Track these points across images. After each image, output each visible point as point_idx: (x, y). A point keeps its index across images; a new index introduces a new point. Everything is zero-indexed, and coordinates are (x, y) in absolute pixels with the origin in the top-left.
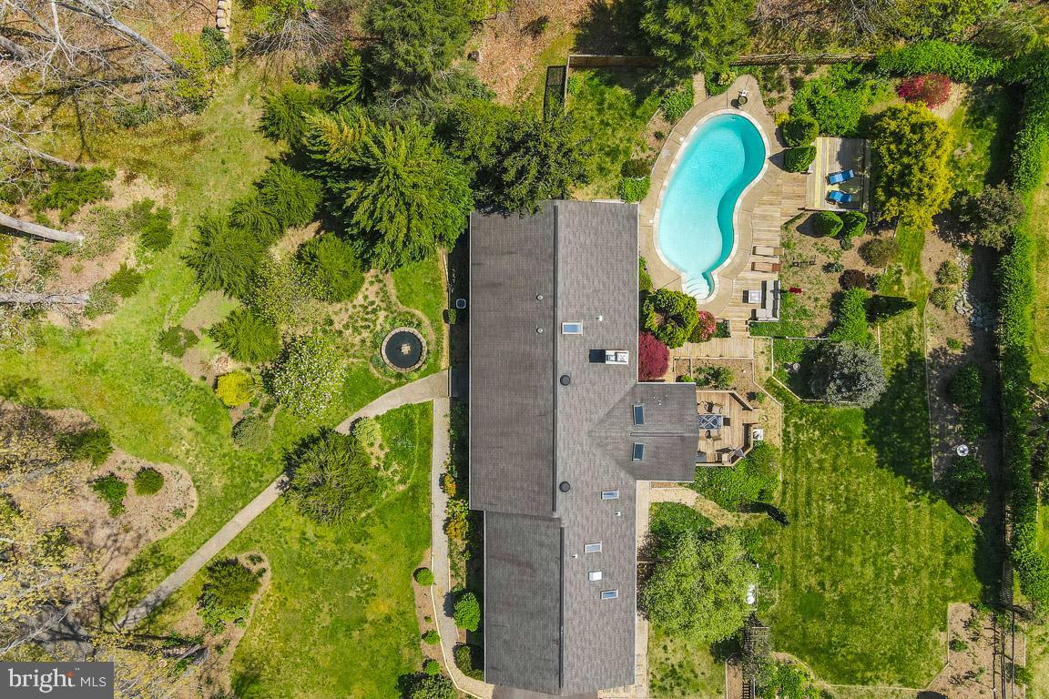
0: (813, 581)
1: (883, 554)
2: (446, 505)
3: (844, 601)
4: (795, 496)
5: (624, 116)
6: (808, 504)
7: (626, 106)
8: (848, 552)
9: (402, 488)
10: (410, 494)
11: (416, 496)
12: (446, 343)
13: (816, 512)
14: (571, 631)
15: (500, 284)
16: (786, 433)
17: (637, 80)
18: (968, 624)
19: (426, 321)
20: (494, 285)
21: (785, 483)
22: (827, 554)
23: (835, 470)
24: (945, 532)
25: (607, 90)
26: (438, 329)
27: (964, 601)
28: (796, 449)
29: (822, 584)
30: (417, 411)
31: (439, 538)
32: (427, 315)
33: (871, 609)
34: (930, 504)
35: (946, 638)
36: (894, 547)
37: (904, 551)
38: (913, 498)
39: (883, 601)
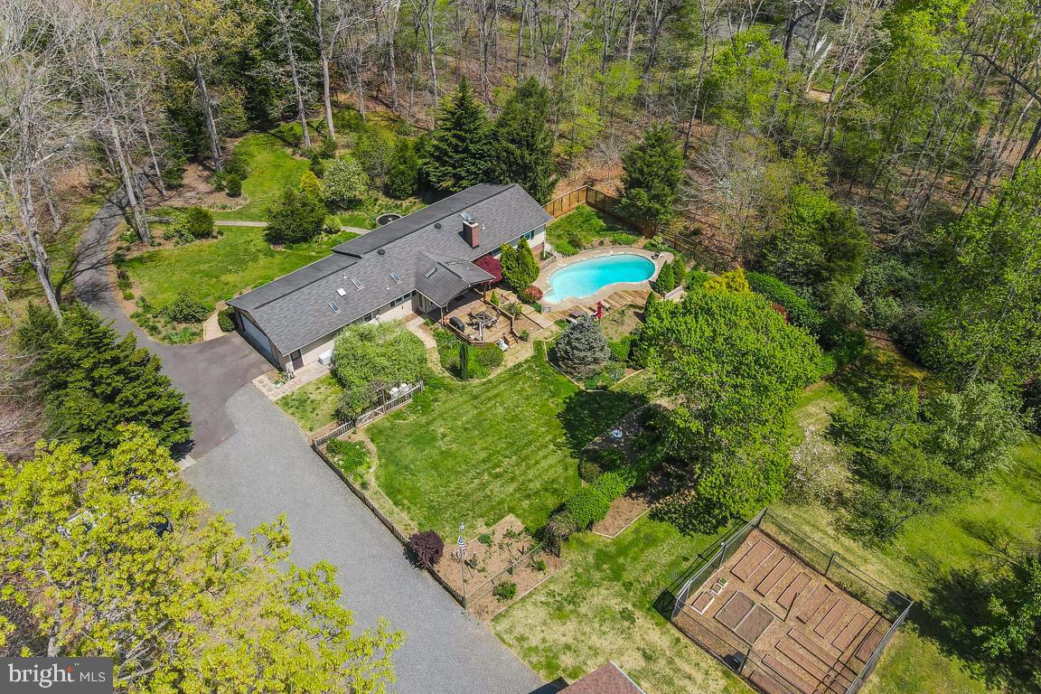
0: (442, 430)
1: (502, 455)
3: (447, 455)
4: (487, 391)
6: (490, 399)
8: (482, 437)
13: (489, 405)
14: (296, 297)
16: (520, 365)
18: (509, 534)
21: (490, 381)
22: (468, 426)
23: (527, 399)
24: (557, 477)
27: (523, 523)
28: (515, 374)
29: (444, 436)
33: (457, 473)
34: (565, 456)
35: (484, 530)
36: (514, 458)
37: (518, 464)
38: (559, 446)
39: (470, 475)
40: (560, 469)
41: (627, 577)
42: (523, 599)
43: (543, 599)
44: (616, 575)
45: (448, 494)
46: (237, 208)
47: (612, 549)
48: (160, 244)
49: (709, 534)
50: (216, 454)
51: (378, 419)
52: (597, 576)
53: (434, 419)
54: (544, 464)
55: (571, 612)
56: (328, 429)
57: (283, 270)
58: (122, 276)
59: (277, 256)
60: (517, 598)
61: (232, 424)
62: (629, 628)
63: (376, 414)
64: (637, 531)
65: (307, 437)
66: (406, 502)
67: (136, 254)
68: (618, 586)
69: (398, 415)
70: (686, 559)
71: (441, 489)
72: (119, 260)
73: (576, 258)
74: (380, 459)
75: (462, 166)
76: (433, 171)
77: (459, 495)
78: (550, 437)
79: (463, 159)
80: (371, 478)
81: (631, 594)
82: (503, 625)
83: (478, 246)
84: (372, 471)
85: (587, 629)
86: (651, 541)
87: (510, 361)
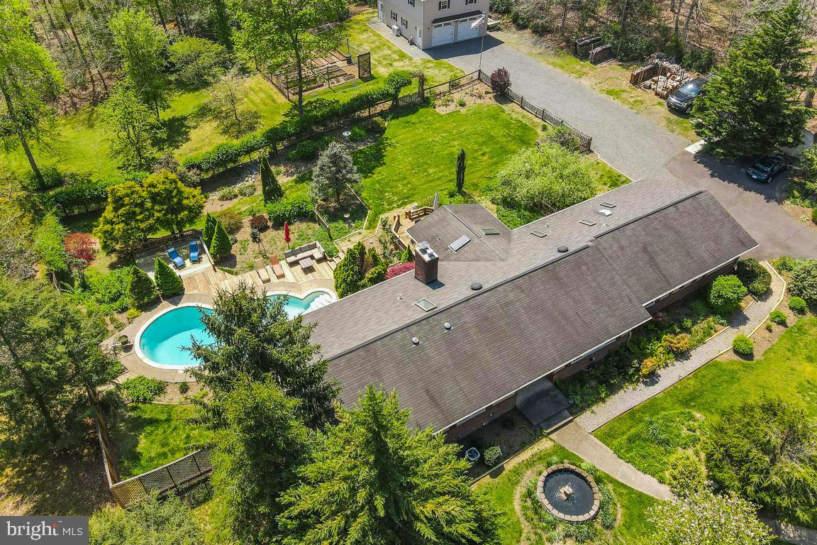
2: (667, 368)
5: (173, 427)
7: (160, 431)
9: (698, 415)
10: (693, 404)
11: (688, 398)
12: (525, 455)
15: (427, 391)
17: (125, 435)
19: (519, 491)
20: (432, 399)
25: (146, 455)
26: (517, 472)
28: (407, 198)
30: (615, 442)
31: (698, 358)
32: (511, 494)
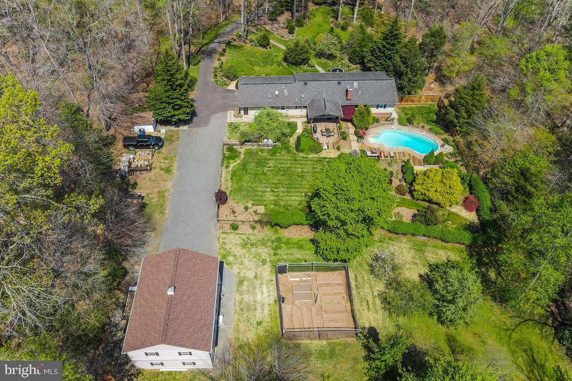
0: (271, 165)
1: (282, 186)
3: (264, 174)
4: (302, 161)
5: (426, 119)
6: (300, 164)
7: (430, 119)
8: (282, 175)
13: (297, 166)
16: (326, 158)
18: (256, 212)
21: (307, 158)
22: (282, 169)
23: (314, 172)
24: (293, 205)
25: (434, 114)
27: (265, 211)
28: (320, 161)
29: (270, 167)
33: (261, 182)
34: (304, 200)
35: (249, 205)
36: (285, 189)
37: (284, 192)
38: (306, 195)
39: (264, 185)
40: (297, 203)
41: (278, 251)
42: (238, 233)
43: (244, 238)
44: (276, 249)
45: (250, 187)
46: (287, 39)
47: (284, 240)
48: (246, 43)
49: (324, 260)
50: (195, 130)
51: (254, 147)
52: (269, 244)
53: (272, 159)
54: (293, 198)
55: (248, 248)
56: (234, 141)
57: (277, 74)
58: (224, 50)
59: (281, 67)
60: (236, 232)
61: (208, 123)
62: (260, 265)
63: (253, 146)
64: (300, 241)
65: (226, 140)
66: (235, 180)
67: (236, 43)
68: (272, 252)
69: (262, 151)
70: (306, 261)
71: (250, 183)
72: (228, 44)
73: (404, 128)
74: (241, 162)
75: (380, 60)
76: (369, 57)
77: (253, 189)
78: (306, 191)
79: (381, 56)
80: (232, 166)
81: (274, 257)
82: (224, 236)
83: (350, 100)
84: (234, 164)
85: (247, 255)
86: (301, 247)
87: (323, 154)
